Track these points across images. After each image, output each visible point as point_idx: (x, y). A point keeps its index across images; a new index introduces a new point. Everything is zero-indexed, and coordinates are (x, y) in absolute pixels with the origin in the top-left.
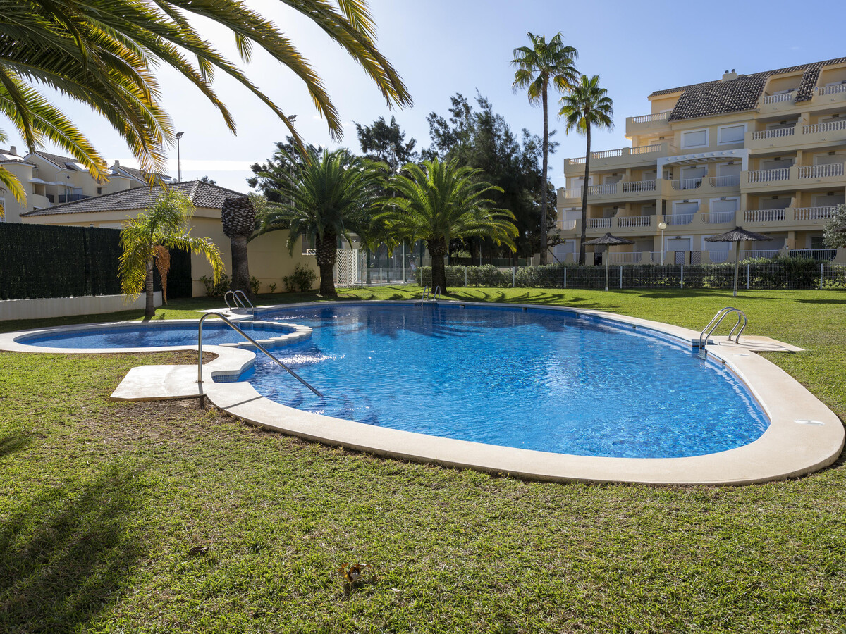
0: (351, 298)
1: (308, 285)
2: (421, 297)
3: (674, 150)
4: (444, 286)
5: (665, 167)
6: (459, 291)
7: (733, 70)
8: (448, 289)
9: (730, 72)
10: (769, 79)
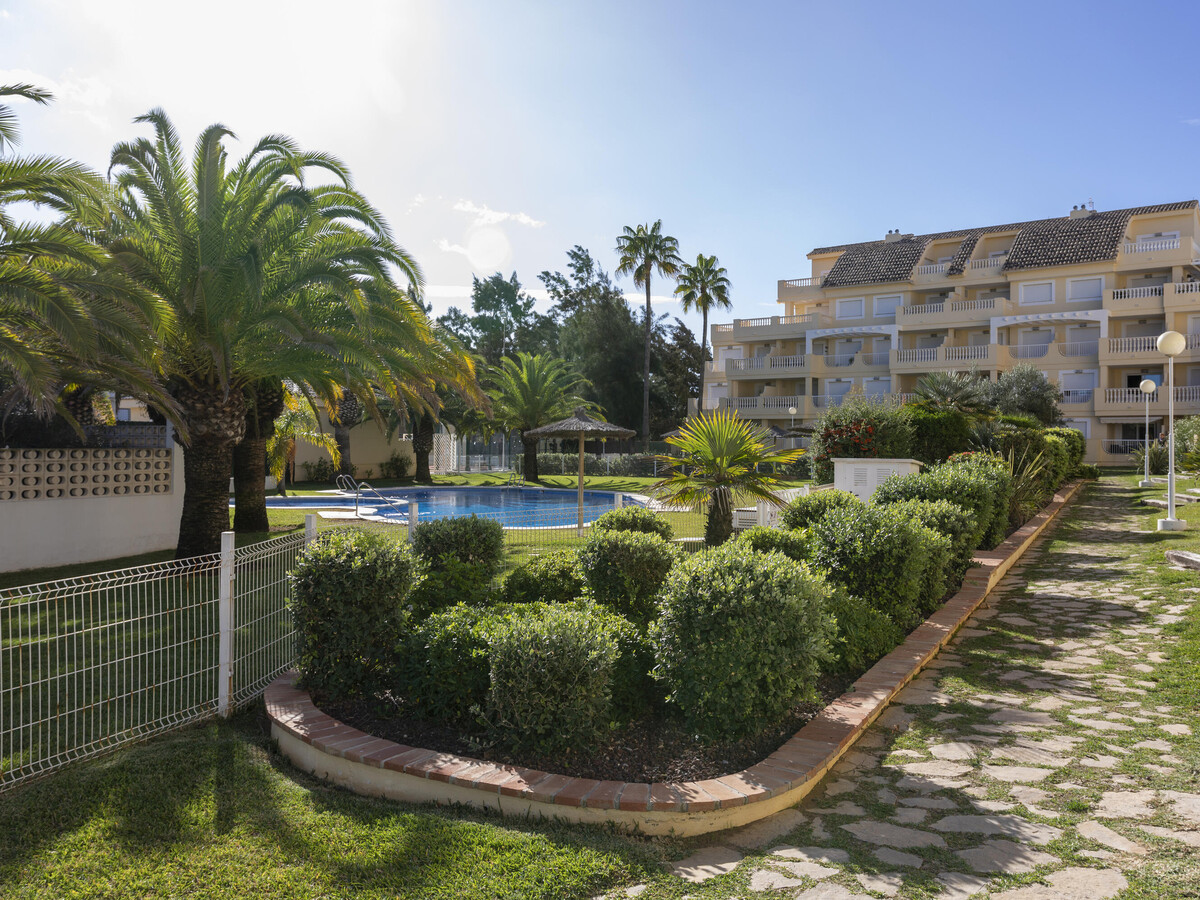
0: (445, 484)
1: (405, 471)
2: (511, 484)
3: (828, 320)
4: (536, 474)
5: (814, 340)
6: (549, 478)
7: (897, 231)
8: (540, 477)
9: (894, 232)
10: (929, 246)
